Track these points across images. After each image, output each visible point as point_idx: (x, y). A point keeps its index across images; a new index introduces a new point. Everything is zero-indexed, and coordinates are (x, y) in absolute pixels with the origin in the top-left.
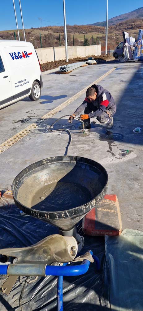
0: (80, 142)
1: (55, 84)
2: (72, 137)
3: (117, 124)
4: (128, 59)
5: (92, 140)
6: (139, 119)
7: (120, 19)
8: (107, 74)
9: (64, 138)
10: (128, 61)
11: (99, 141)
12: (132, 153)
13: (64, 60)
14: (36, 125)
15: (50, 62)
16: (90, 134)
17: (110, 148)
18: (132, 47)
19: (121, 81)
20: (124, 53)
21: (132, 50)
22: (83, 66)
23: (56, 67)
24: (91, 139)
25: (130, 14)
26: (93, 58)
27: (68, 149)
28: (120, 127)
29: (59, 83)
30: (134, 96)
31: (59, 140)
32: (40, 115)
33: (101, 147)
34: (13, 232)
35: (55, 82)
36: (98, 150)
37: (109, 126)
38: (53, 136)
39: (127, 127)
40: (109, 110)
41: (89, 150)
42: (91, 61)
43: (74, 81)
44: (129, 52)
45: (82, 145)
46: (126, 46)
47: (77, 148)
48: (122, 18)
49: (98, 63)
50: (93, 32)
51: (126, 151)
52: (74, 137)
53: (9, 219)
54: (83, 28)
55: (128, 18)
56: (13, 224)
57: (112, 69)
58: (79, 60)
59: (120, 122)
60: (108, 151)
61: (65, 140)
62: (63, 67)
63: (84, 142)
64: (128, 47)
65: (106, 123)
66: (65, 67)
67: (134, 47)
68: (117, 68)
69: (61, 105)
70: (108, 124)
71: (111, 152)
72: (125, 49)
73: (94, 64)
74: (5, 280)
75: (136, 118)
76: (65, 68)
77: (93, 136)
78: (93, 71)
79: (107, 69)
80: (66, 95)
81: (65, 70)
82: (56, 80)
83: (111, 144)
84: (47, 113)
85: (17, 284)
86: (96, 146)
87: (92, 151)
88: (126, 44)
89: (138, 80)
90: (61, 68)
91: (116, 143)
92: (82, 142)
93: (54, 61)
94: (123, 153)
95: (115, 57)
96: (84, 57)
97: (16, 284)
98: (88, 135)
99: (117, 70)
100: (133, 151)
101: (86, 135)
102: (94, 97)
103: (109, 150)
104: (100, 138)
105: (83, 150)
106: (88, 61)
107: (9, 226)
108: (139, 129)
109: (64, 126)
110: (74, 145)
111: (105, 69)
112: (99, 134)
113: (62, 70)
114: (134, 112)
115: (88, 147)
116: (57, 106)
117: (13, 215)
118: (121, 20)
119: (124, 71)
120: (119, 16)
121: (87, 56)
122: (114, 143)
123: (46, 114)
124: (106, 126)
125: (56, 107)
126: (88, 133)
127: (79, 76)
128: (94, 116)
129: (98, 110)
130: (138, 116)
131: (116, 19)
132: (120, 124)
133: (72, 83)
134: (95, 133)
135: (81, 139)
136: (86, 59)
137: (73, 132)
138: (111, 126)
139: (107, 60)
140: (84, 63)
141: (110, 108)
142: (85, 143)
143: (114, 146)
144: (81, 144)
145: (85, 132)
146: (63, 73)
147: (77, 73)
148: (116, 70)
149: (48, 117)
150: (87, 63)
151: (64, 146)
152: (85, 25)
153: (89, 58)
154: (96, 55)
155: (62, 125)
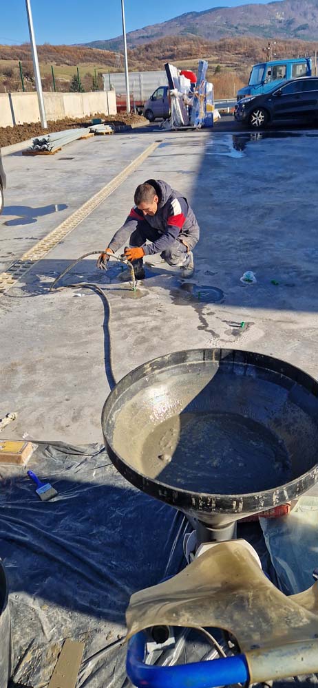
0: (131, 312)
1: (29, 180)
2: (108, 300)
3: (201, 265)
4: (182, 125)
5: (157, 305)
6: (242, 253)
7: (146, 34)
8: (143, 156)
9: (91, 305)
10: (181, 128)
11: (174, 305)
12: (252, 327)
13: (36, 125)
14: (12, 276)
15: (5, 127)
16: (149, 291)
17: (203, 320)
18: (186, 97)
19: (178, 172)
20: (171, 111)
21: (186, 104)
22: (85, 138)
23: (21, 139)
24: (154, 303)
25: (165, 26)
26: (103, 120)
27: (110, 329)
28: (208, 273)
29: (39, 176)
30: (217, 205)
31: (80, 309)
32: (15, 253)
33: (182, 319)
34: (35, 543)
35: (27, 174)
36: (178, 326)
37: (187, 272)
38: (63, 301)
39: (224, 272)
40: (187, 236)
41: (156, 328)
42: (100, 128)
43: (73, 172)
44: (182, 108)
45: (138, 317)
46: (173, 95)
47: (127, 325)
48: (149, 35)
49: (117, 132)
50: (90, 61)
51: (239, 324)
52: (115, 302)
53: (14, 512)
54: (66, 52)
55: (162, 34)
56: (30, 525)
57: (152, 146)
58: (73, 125)
59: (206, 263)
60: (200, 328)
61: (96, 308)
62: (40, 138)
63: (142, 311)
64: (180, 97)
65: (181, 264)
66: (46, 139)
67: (190, 98)
68: (162, 145)
69: (60, 227)
70: (183, 267)
71: (208, 329)
72: (173, 102)
73: (107, 134)
74: (51, 667)
75: (237, 252)
76: (45, 142)
77: (157, 295)
78: (111, 148)
79: (140, 145)
80: (65, 203)
81: (46, 146)
82: (28, 169)
83: (203, 312)
84: (32, 247)
85: (84, 671)
86: (171, 318)
87: (165, 330)
88: (175, 91)
89: (213, 170)
90: (37, 142)
91: (211, 307)
92: (135, 312)
93: (12, 126)
94: (234, 329)
95: (147, 119)
96: (80, 117)
97: (82, 673)
98: (145, 295)
99: (163, 148)
100: (253, 323)
101: (139, 295)
102: (152, 206)
103: (201, 324)
104: (172, 299)
105: (143, 330)
106: (94, 127)
107: (21, 532)
108: (252, 275)
109: (81, 277)
110: (120, 318)
111: (135, 146)
112: (169, 291)
113: (39, 147)
114: (228, 239)
115: (153, 322)
116: (52, 231)
117: (21, 501)
118: (147, 37)
119: (177, 150)
120: (143, 29)
121: (87, 116)
122: (208, 309)
123: (29, 249)
124: (179, 271)
125: (47, 233)
126: (142, 289)
127: (82, 159)
128: (155, 250)
129: (164, 237)
130: (239, 246)
131: (138, 35)
132: (206, 265)
133: (69, 177)
134: (158, 289)
135: (131, 305)
136: (88, 121)
137: (108, 289)
138: (190, 271)
139: (133, 126)
140: (84, 132)
141: (187, 232)
142: (144, 312)
143: (208, 314)
144: (136, 315)
145: (137, 288)
146: (41, 153)
147: (74, 154)
148: (160, 146)
149: (35, 257)
150: (91, 132)
151: (96, 323)
152: (68, 46)
153: (94, 120)
154: (106, 114)
155: (77, 274)
